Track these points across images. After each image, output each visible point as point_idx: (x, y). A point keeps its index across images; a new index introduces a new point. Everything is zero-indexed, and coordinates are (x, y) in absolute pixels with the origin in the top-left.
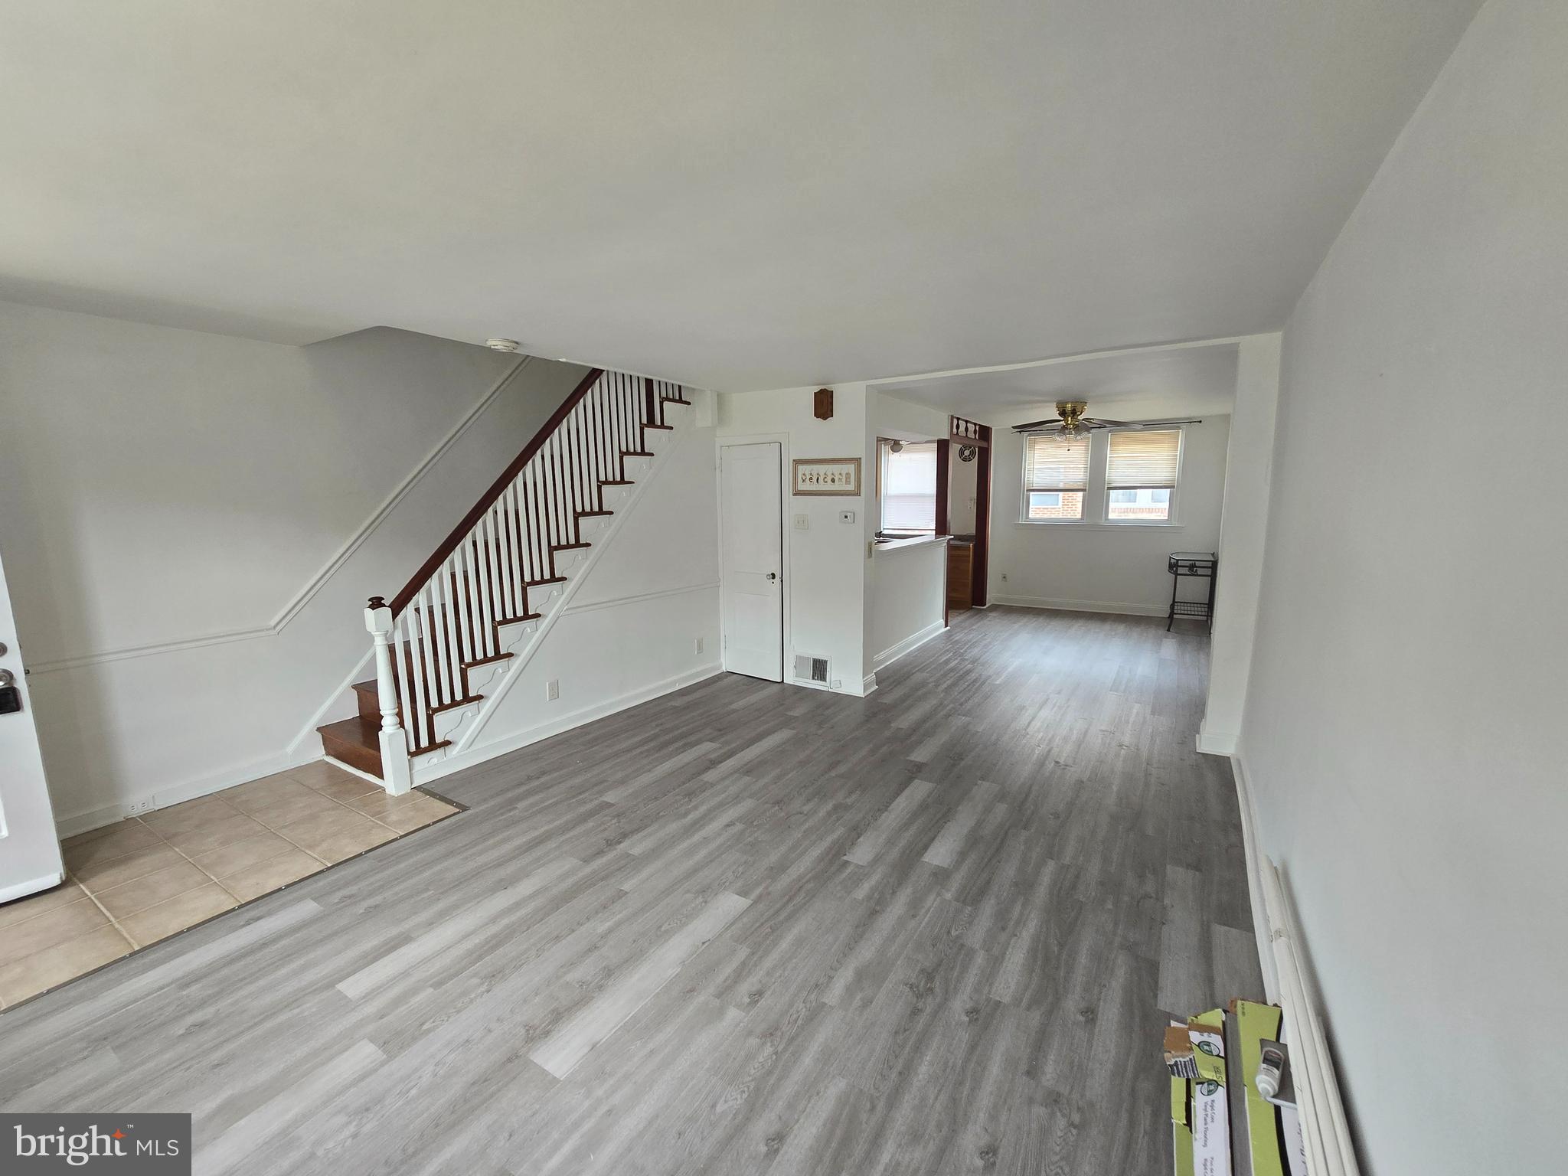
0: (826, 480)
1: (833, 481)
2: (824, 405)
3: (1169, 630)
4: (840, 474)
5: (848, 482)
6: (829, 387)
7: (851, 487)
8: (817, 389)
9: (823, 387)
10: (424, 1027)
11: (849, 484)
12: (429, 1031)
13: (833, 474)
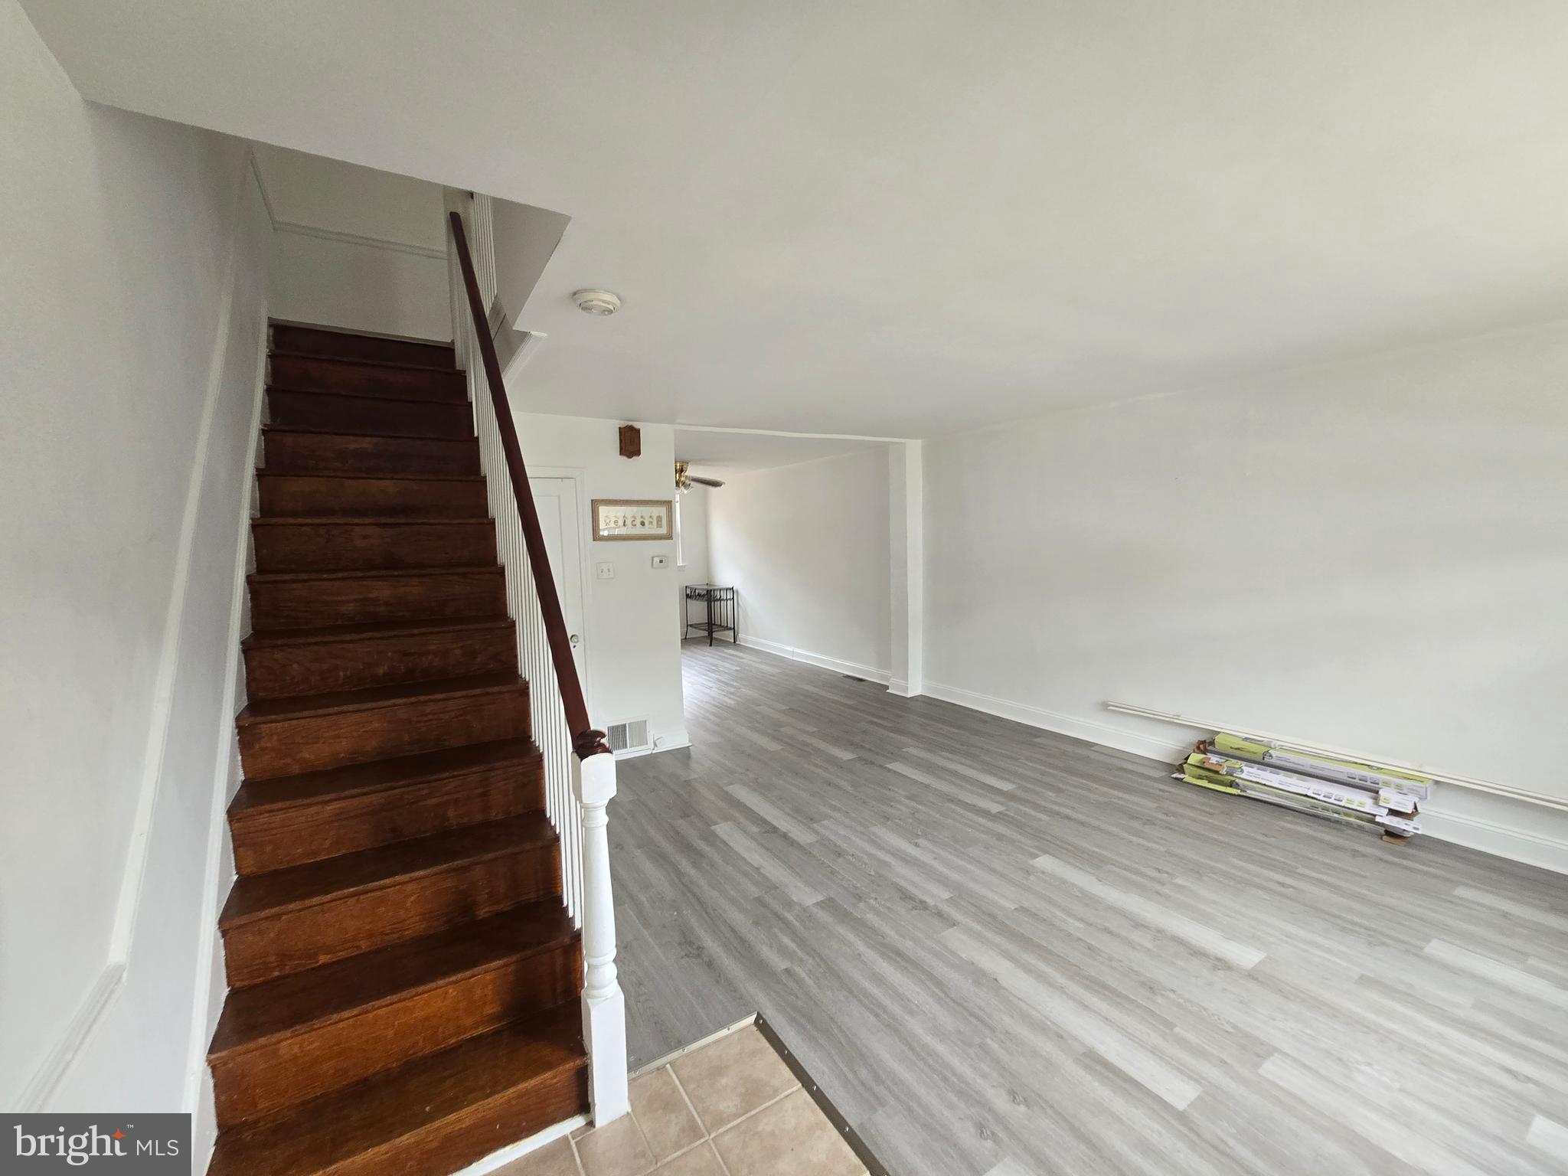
0: (634, 523)
1: (643, 524)
2: (630, 442)
4: (651, 517)
5: (659, 525)
6: (637, 425)
7: (663, 531)
8: (623, 424)
9: (630, 423)
10: (1231, 1030)
11: (661, 527)
12: (1235, 1027)
13: (642, 517)
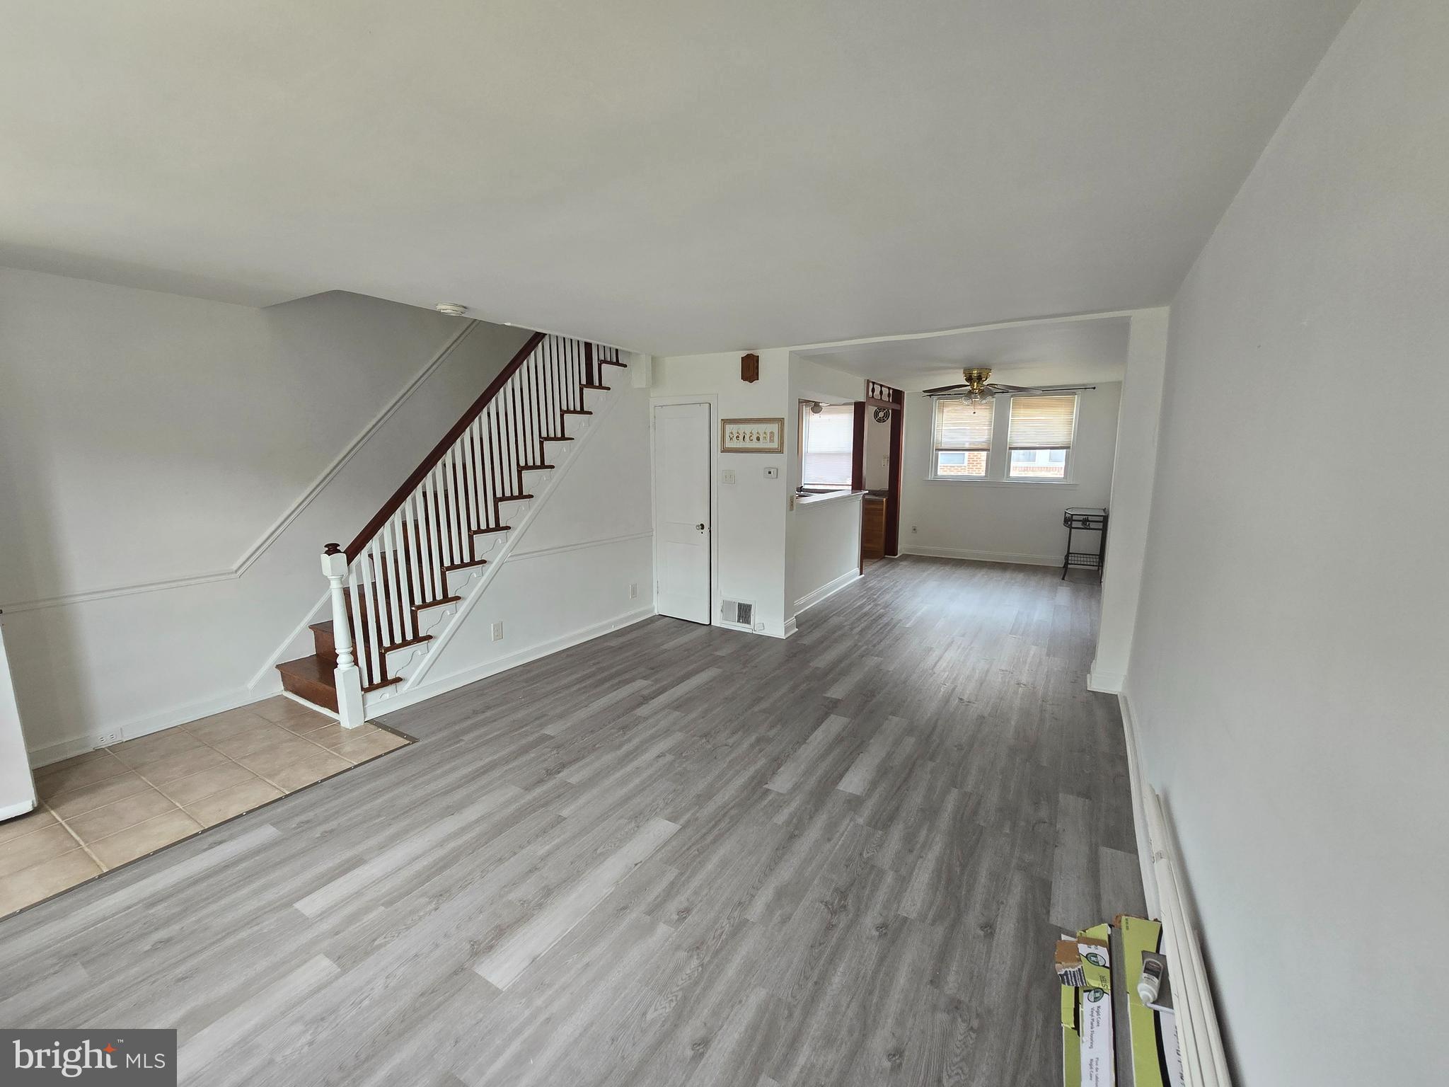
0: (751, 438)
1: (758, 439)
2: (750, 369)
3: (1063, 579)
4: (765, 433)
5: (772, 440)
6: (755, 353)
7: (775, 445)
8: (744, 354)
9: (750, 352)
10: (376, 943)
11: (773, 442)
12: (380, 946)
13: (758, 433)
